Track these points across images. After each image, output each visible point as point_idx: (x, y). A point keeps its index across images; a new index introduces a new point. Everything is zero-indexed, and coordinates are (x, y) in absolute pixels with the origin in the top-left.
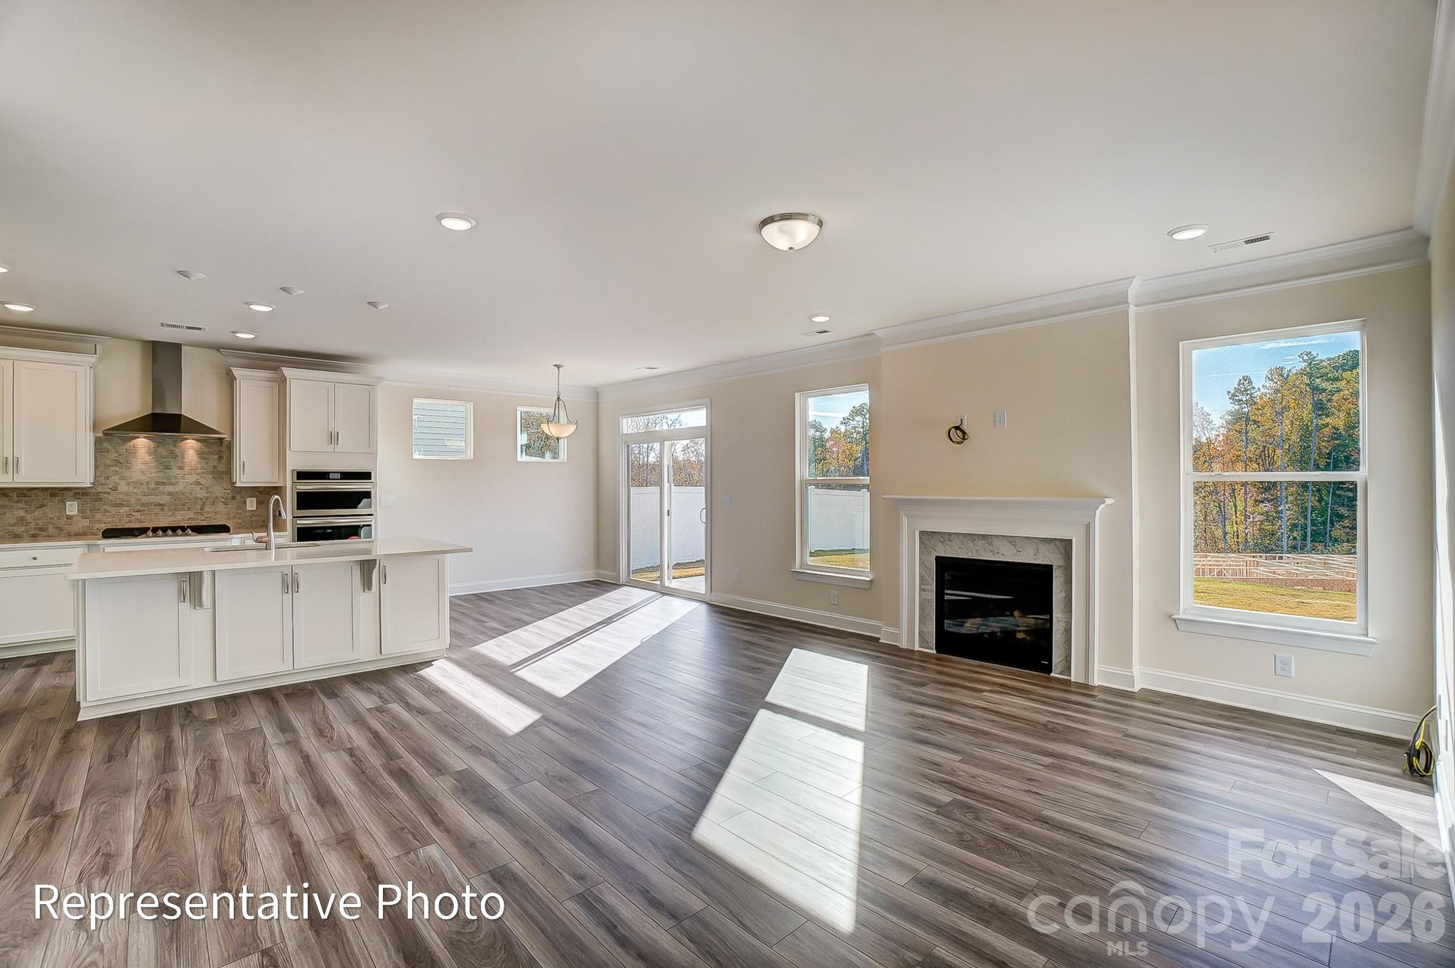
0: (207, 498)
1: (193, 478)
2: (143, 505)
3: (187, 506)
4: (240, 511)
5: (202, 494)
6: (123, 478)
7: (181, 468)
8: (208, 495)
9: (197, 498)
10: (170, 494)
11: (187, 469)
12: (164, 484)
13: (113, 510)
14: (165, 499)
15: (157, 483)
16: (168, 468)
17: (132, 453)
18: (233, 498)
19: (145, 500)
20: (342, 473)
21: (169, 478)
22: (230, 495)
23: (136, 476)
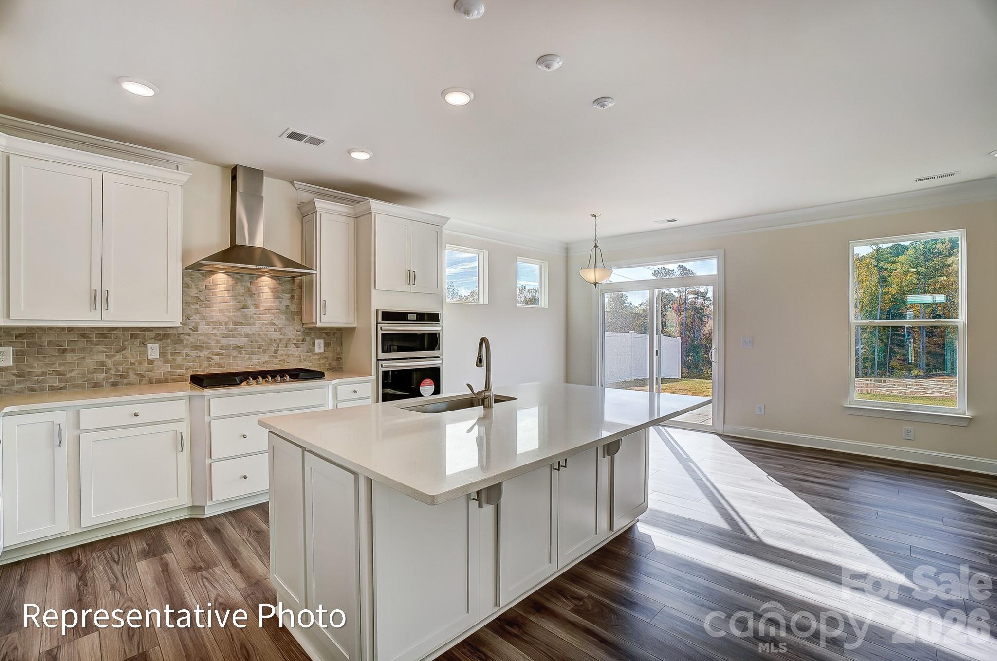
0: (281, 340)
1: (268, 318)
2: (222, 347)
3: (263, 348)
4: (309, 354)
5: (276, 336)
6: (203, 318)
7: (257, 307)
8: (282, 336)
9: (271, 340)
10: (247, 335)
11: (262, 308)
12: (241, 324)
13: (193, 353)
14: (242, 341)
15: (236, 324)
16: (245, 306)
17: (211, 290)
18: (304, 340)
19: (224, 341)
20: (418, 314)
21: (246, 317)
22: (300, 338)
23: (216, 316)
